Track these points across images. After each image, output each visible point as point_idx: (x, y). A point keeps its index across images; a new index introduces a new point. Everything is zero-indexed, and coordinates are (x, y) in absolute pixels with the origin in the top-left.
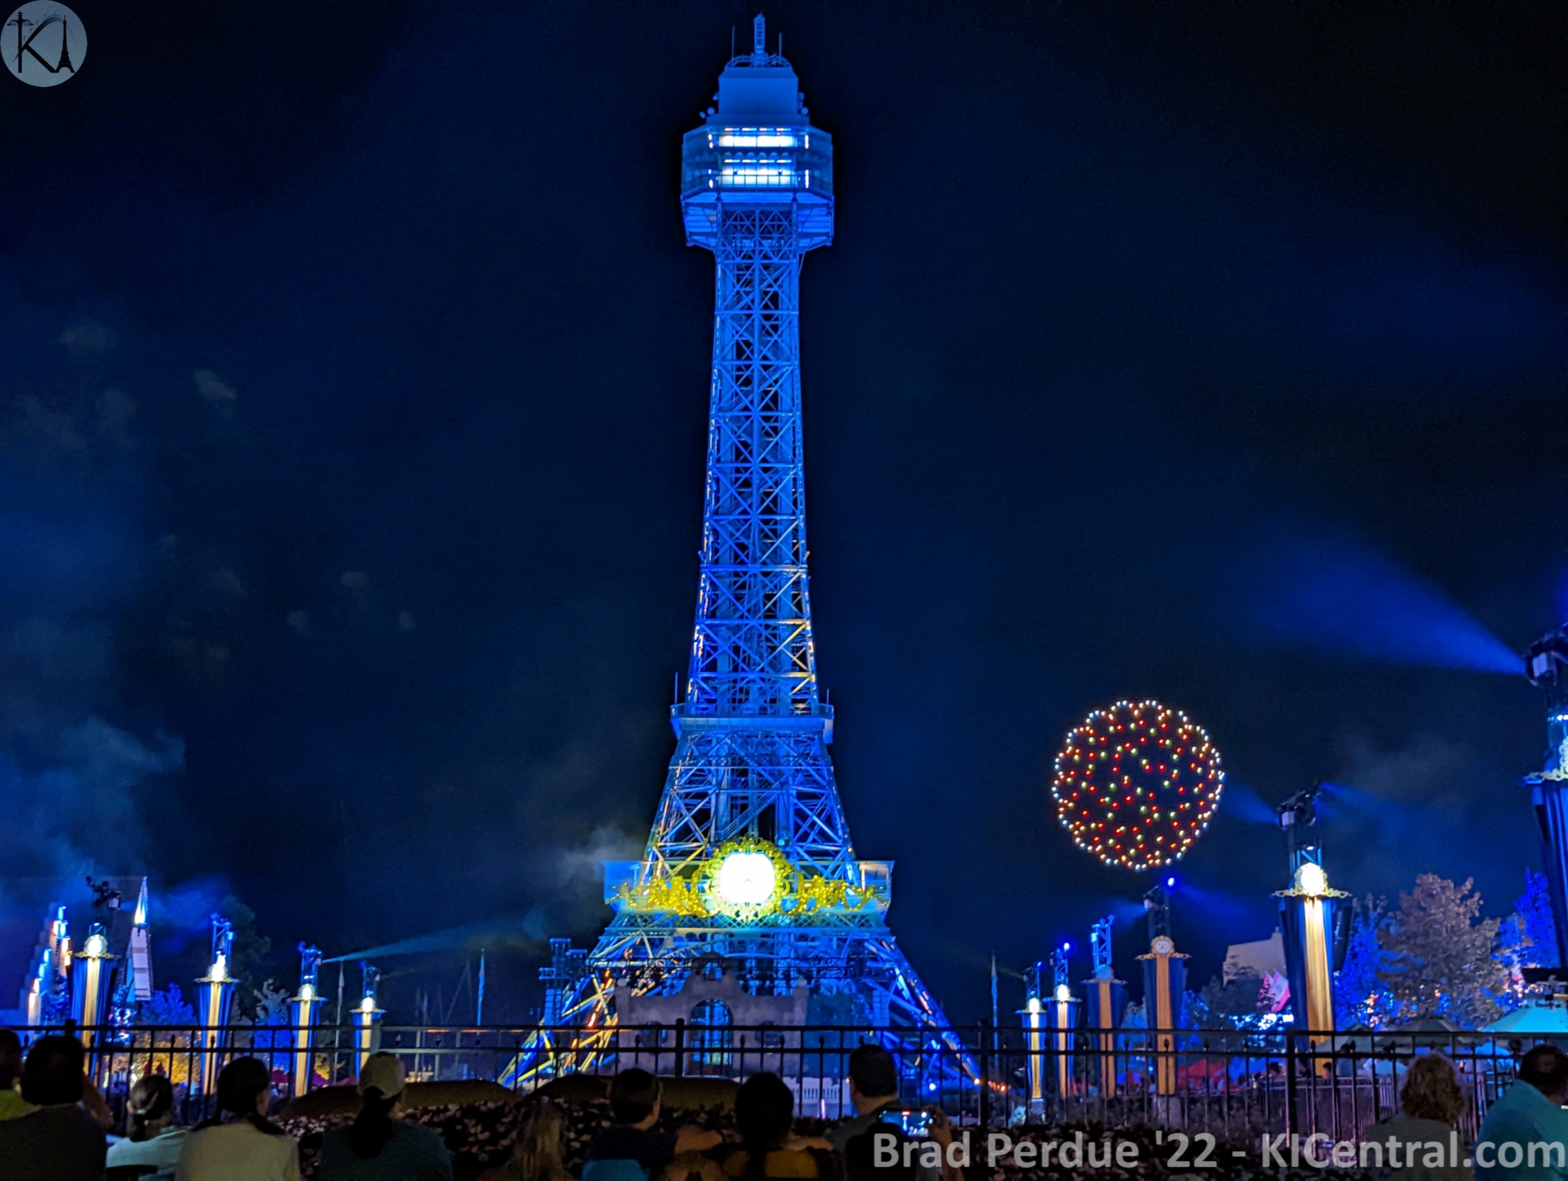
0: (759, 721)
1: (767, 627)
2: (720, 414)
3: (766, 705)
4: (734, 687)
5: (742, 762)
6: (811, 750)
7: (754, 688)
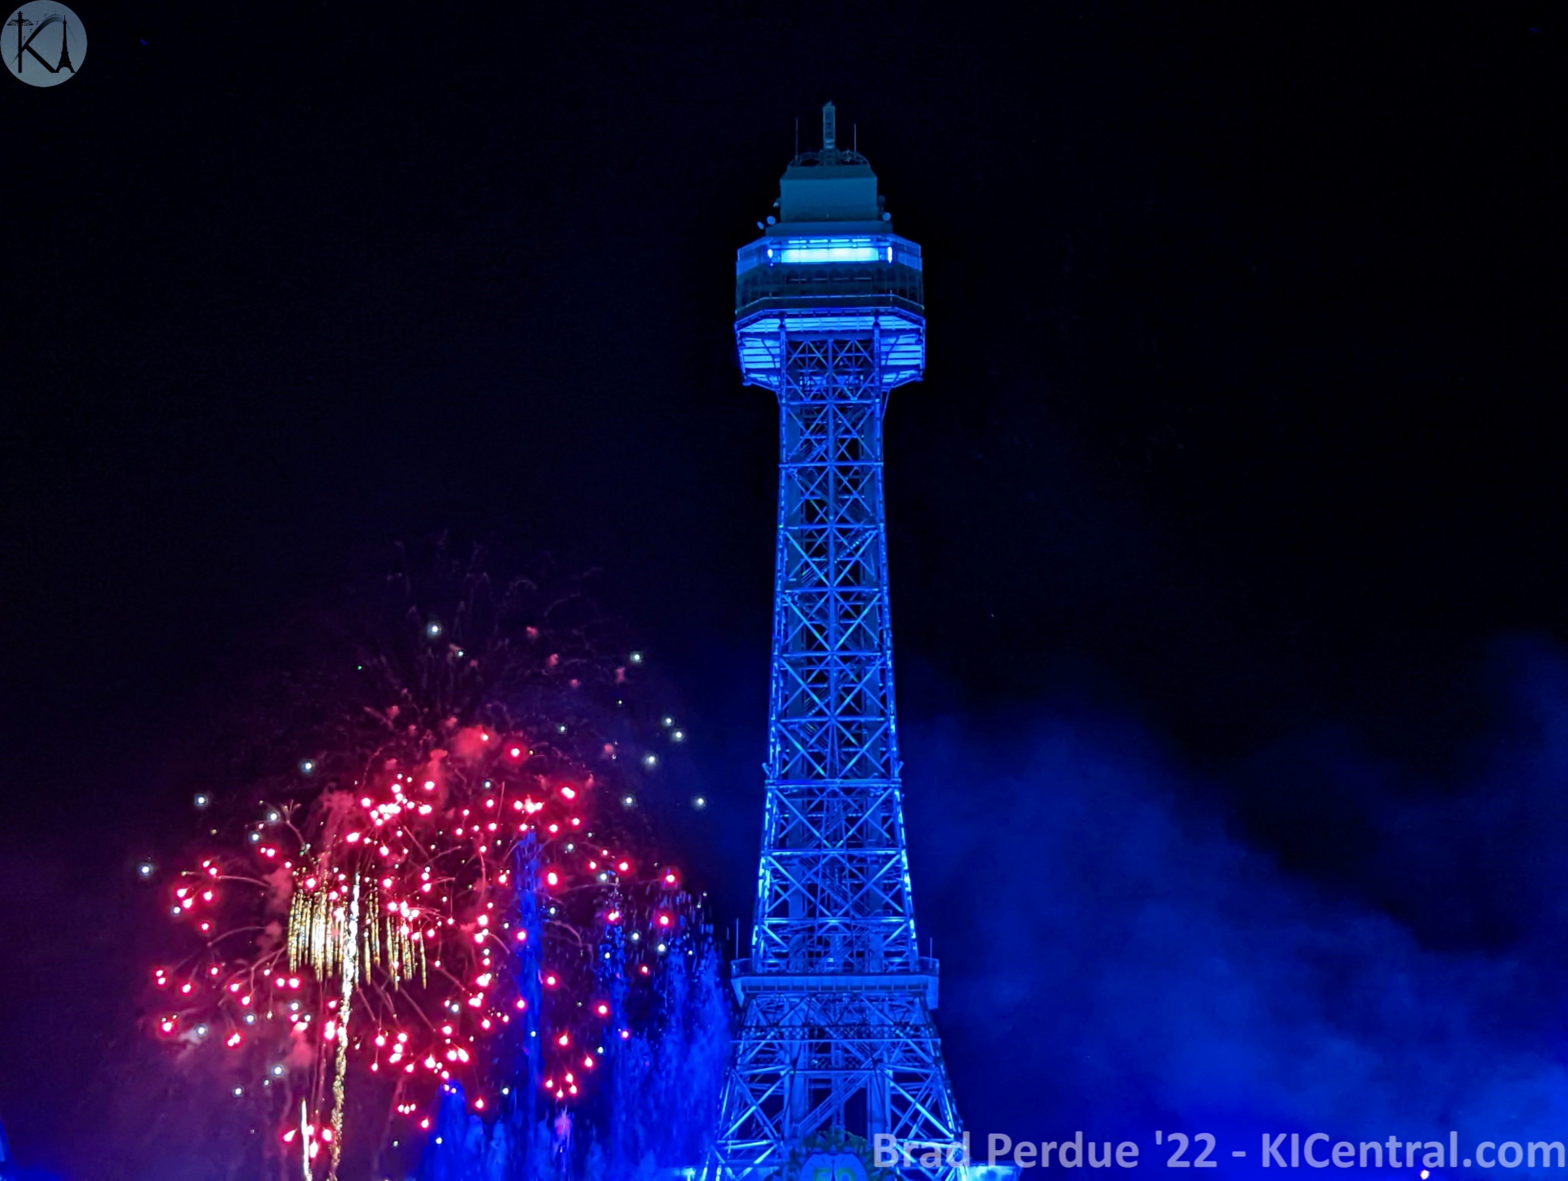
0: (842, 980)
1: (851, 858)
2: (787, 591)
3: (850, 960)
4: (810, 937)
5: (822, 1034)
6: (911, 1018)
7: (837, 938)
